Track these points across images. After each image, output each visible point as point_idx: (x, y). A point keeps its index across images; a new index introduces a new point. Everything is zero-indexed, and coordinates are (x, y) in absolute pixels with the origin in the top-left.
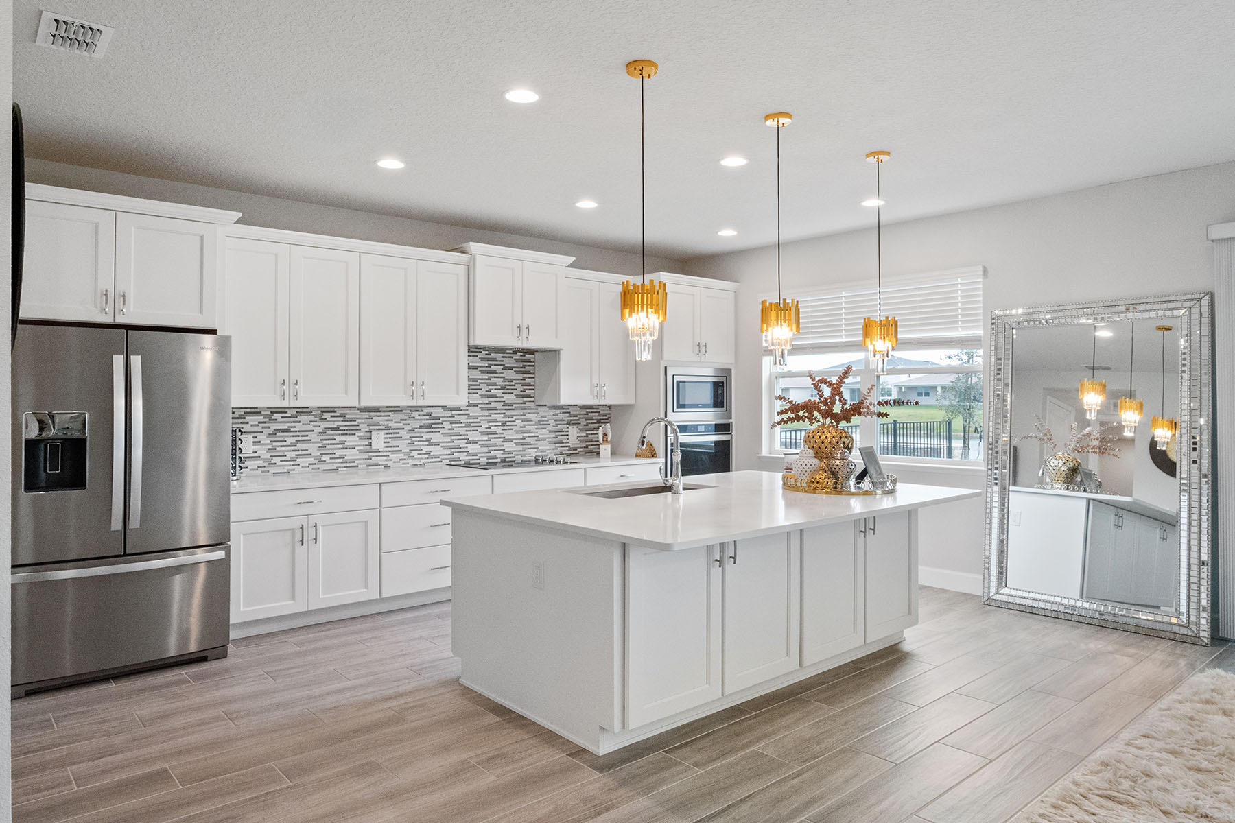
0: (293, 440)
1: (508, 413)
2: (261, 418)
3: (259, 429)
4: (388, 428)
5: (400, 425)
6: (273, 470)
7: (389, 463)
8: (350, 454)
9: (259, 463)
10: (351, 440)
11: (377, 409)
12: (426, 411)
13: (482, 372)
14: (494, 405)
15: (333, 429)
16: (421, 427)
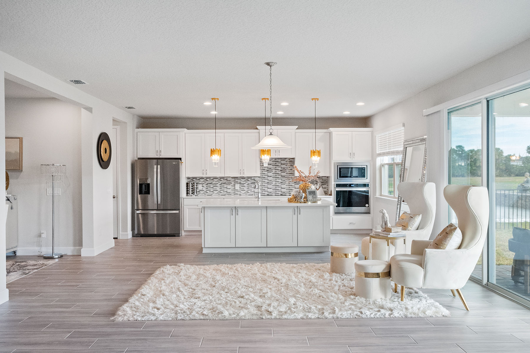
0: (213, 186)
1: (283, 179)
2: (204, 180)
3: (203, 183)
4: (240, 183)
5: (245, 182)
6: (207, 194)
7: (241, 194)
8: (229, 191)
9: (204, 192)
10: (229, 187)
11: (237, 178)
12: (253, 178)
13: (273, 166)
14: (277, 176)
15: (224, 183)
16: (251, 183)
